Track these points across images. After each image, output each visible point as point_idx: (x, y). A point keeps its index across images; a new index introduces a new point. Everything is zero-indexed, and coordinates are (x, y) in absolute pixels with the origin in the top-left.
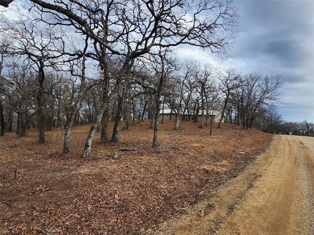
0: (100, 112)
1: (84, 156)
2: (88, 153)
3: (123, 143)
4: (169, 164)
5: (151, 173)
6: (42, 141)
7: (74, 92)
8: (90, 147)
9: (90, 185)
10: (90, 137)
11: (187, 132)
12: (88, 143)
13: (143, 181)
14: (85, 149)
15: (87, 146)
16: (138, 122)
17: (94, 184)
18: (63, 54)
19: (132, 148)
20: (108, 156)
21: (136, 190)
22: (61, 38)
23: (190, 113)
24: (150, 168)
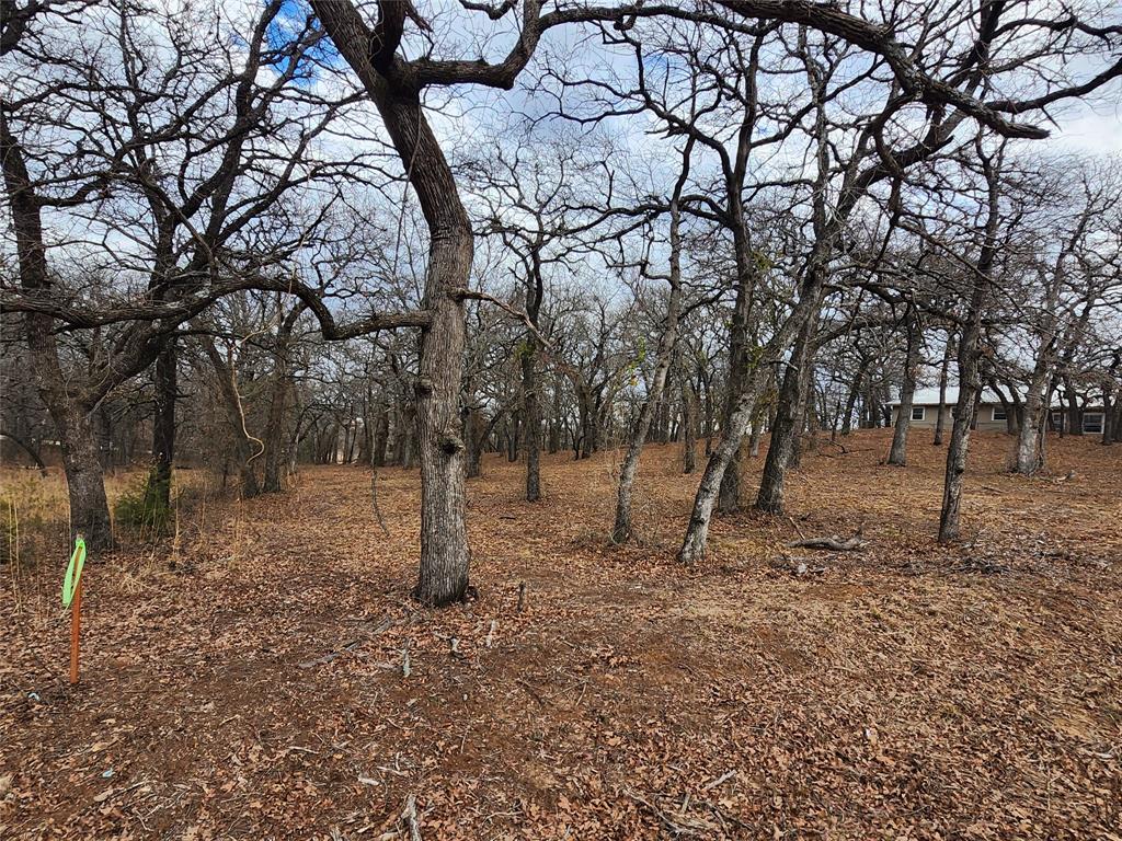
0: (744, 400)
1: (688, 556)
2: (699, 548)
3: (803, 519)
4: (1067, 629)
5: (992, 660)
6: (533, 494)
7: (604, 335)
8: (707, 524)
9: (753, 668)
10: (707, 491)
11: (1084, 487)
12: (700, 512)
13: (965, 689)
14: (690, 531)
15: (696, 522)
16: (830, 438)
17: (767, 667)
18: (608, 214)
19: (853, 541)
20: (772, 564)
21: (948, 725)
22: (603, 163)
23: (1079, 401)
24: (979, 635)
